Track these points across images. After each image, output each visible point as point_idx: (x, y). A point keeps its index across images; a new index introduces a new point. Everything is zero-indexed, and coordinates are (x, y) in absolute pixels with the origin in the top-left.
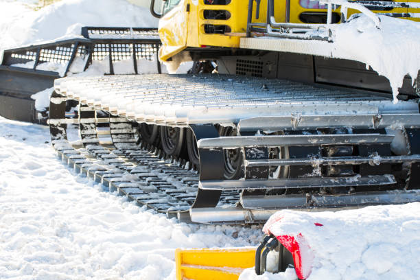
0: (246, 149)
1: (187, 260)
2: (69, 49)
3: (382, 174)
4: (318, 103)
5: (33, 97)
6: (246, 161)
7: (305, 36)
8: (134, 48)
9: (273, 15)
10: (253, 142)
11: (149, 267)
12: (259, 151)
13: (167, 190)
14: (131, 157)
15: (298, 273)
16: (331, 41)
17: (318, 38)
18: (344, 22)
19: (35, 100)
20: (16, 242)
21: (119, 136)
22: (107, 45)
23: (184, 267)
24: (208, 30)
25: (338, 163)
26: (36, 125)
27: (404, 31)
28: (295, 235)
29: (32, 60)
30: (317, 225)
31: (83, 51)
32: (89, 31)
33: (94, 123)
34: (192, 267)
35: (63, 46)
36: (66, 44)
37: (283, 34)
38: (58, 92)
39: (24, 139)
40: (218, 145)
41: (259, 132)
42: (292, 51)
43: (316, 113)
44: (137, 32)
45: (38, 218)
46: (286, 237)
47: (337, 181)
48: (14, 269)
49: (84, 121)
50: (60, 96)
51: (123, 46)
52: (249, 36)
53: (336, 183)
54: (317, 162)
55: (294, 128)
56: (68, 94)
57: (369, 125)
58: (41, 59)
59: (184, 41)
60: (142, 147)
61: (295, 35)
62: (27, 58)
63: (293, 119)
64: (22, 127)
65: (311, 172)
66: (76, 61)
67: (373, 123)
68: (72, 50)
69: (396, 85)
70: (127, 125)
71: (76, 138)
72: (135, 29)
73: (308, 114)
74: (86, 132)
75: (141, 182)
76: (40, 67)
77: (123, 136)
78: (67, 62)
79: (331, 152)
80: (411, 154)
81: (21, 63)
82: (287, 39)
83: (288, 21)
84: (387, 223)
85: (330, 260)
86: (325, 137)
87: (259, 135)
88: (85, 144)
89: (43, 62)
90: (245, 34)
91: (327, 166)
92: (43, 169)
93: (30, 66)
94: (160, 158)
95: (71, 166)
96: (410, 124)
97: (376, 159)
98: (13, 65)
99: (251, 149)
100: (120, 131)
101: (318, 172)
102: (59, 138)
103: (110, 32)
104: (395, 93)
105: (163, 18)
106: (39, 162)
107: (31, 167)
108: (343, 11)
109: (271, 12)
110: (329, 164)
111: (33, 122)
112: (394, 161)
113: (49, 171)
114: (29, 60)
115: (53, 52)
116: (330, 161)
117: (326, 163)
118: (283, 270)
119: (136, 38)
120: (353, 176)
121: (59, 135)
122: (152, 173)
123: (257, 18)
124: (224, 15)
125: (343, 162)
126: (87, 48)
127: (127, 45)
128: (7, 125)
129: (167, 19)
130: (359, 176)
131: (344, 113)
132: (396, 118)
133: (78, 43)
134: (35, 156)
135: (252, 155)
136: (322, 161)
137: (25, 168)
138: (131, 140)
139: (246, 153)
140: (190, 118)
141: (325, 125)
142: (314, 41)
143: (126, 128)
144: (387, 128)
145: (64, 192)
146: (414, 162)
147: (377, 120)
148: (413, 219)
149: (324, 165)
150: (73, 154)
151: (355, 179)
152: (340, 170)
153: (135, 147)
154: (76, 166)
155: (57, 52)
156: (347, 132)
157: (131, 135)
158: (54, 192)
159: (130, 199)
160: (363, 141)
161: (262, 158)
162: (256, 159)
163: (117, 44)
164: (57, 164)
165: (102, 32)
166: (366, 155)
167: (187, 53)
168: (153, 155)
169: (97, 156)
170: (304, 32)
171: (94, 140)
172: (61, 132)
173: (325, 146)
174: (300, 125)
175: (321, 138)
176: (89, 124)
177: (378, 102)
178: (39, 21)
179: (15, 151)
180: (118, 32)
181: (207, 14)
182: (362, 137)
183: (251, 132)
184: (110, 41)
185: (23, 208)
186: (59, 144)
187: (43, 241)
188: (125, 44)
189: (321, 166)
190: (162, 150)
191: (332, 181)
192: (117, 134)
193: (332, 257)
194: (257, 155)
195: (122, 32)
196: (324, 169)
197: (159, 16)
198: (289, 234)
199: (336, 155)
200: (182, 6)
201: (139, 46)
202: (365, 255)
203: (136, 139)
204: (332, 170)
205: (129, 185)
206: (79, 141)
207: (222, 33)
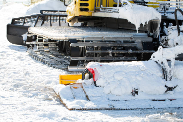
0: (87, 47)
1: (62, 78)
2: (35, 18)
3: (133, 56)
4: (112, 33)
5: (22, 36)
6: (86, 51)
7: (111, 11)
8: (59, 18)
9: (102, 5)
10: (89, 45)
11: (52, 83)
12: (91, 48)
13: (64, 64)
14: (55, 55)
15: (94, 80)
16: (118, 13)
17: (115, 12)
18: (122, 6)
19: (23, 37)
20: (11, 76)
21: (52, 48)
22: (50, 17)
23: (62, 80)
24: (82, 10)
25: (117, 52)
26: (23, 46)
27: (141, 9)
28: (93, 68)
29: (22, 22)
30: (101, 66)
31: (41, 19)
32: (43, 12)
33: (43, 44)
34: (64, 80)
35: (34, 17)
36: (35, 16)
37: (105, 11)
38: (30, 32)
39: (18, 50)
40: (77, 45)
41: (91, 41)
42: (107, 16)
43: (111, 36)
44: (61, 12)
45: (19, 70)
46: (91, 69)
47: (117, 58)
48: (9, 82)
49: (39, 43)
50: (30, 34)
51: (56, 17)
52: (95, 12)
53: (117, 59)
54: (110, 52)
55: (103, 41)
56: (33, 32)
57: (129, 40)
58: (25, 22)
59: (74, 14)
60: (59, 52)
61: (108, 11)
62: (20, 21)
63: (103, 38)
64: (18, 47)
65: (108, 55)
66: (38, 22)
67: (130, 39)
68: (37, 19)
69: (137, 27)
70: (55, 45)
71: (36, 49)
72: (60, 11)
73: (108, 36)
74: (40, 47)
75: (57, 62)
76: (25, 25)
77: (53, 48)
78: (35, 23)
79: (115, 49)
80: (143, 50)
81: (18, 23)
82: (106, 13)
83: (106, 6)
84: (123, 66)
85: (104, 76)
86: (113, 44)
87: (91, 42)
88: (39, 51)
89: (26, 23)
90: (93, 11)
91: (114, 53)
92: (24, 58)
93: (21, 24)
94: (65, 56)
95: (34, 58)
96: (143, 40)
97: (130, 51)
98: (15, 24)
99: (88, 47)
100: (52, 47)
101: (111, 55)
102: (30, 49)
103: (51, 12)
104: (137, 29)
105: (68, 7)
106: (22, 56)
107: (19, 58)
108: (122, 3)
109: (102, 4)
110: (115, 52)
111: (22, 45)
112: (137, 52)
113: (26, 59)
114: (21, 22)
115: (30, 19)
116: (115, 51)
117: (113, 52)
118: (90, 79)
119: (60, 14)
120: (123, 57)
121: (30, 48)
122: (61, 59)
123: (98, 6)
124: (87, 5)
125: (119, 52)
126: (42, 18)
127: (57, 17)
128: (13, 46)
129: (69, 7)
130: (125, 57)
131: (121, 36)
132: (138, 38)
133: (39, 16)
134: (22, 55)
135: (88, 49)
136: (112, 51)
137: (17, 58)
138: (56, 50)
139: (87, 48)
140: (69, 37)
141: (114, 40)
142: (113, 13)
143: (54, 46)
144: (135, 41)
145: (29, 64)
146: (144, 53)
147: (131, 39)
148: (131, 65)
149: (113, 53)
150: (34, 54)
151: (123, 58)
152: (118, 54)
153: (57, 52)
154: (35, 58)
155: (31, 19)
156: (121, 42)
157: (56, 48)
158: (26, 64)
159: (51, 66)
160: (126, 45)
161: (92, 50)
162: (90, 50)
163: (53, 16)
164: (29, 57)
165: (48, 12)
166: (127, 50)
167: (77, 19)
168: (63, 55)
169: (43, 55)
170: (111, 10)
171: (43, 50)
172: (31, 47)
173: (113, 47)
174: (105, 40)
175: (112, 44)
176: (41, 44)
177: (133, 33)
178: (29, 10)
179: (14, 53)
180: (54, 12)
181: (81, 4)
182: (126, 44)
183: (89, 41)
184: (51, 16)
185: (14, 68)
186: (30, 51)
187: (20, 76)
188: (56, 16)
189: (112, 53)
190: (66, 53)
191: (116, 58)
192: (51, 48)
193: (104, 75)
194: (90, 49)
195: (55, 12)
196: (113, 54)
197: (67, 6)
198: (92, 68)
199: (117, 50)
200: (73, 2)
201: (61, 17)
202: (115, 75)
203: (58, 50)
204: (116, 55)
205: (51, 62)
206: (37, 50)
207: (86, 11)
